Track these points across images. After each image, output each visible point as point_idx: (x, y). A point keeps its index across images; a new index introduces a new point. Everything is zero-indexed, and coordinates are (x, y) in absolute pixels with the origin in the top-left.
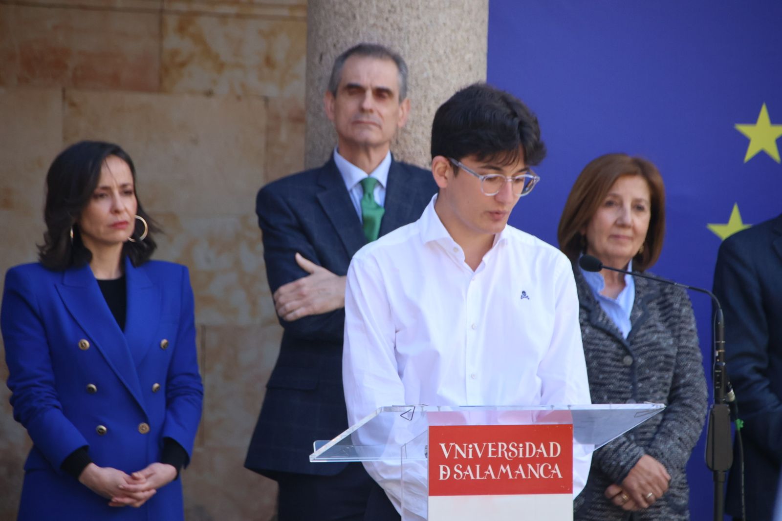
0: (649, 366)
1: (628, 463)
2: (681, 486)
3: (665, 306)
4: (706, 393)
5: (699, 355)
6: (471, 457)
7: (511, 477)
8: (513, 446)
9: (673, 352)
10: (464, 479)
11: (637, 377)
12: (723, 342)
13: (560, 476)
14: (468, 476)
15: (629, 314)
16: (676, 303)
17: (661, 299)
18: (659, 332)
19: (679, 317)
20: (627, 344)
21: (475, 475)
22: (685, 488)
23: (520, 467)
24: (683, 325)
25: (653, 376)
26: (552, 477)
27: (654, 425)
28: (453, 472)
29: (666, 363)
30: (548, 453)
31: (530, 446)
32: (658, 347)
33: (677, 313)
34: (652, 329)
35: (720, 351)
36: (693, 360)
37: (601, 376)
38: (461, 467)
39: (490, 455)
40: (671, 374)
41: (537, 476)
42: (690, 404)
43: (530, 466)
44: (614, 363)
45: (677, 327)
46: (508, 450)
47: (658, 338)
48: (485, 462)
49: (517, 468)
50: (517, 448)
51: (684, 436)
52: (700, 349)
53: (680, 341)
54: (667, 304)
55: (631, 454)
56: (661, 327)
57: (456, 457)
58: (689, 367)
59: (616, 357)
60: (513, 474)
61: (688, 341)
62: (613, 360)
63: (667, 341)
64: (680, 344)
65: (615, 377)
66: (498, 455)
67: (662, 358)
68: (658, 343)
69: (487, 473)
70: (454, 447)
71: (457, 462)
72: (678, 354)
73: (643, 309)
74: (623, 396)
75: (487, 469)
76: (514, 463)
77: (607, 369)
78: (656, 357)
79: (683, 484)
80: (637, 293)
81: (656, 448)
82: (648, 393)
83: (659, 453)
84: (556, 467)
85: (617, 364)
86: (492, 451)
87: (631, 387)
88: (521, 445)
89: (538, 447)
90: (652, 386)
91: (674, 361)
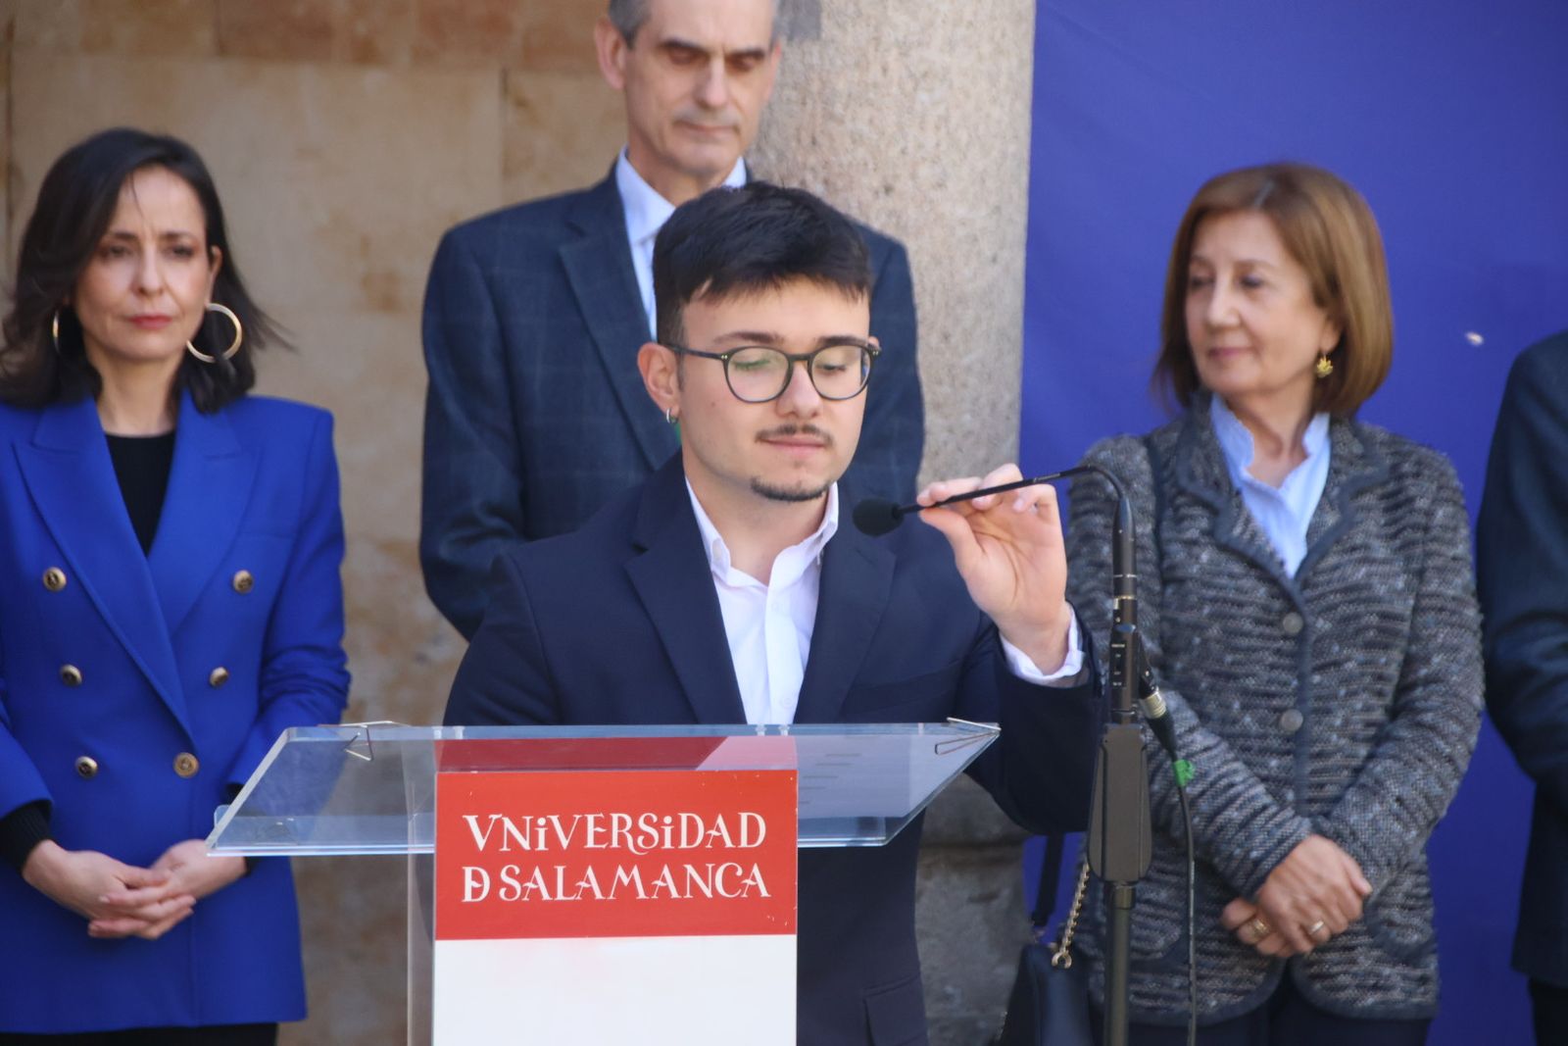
0: (1342, 639)
1: (1268, 853)
2: (1411, 902)
3: (1396, 503)
5: (1471, 613)
6: (542, 846)
7: (642, 895)
8: (648, 821)
9: (1404, 606)
10: (526, 899)
11: (1310, 663)
13: (764, 893)
14: (536, 892)
15: (1305, 521)
16: (1423, 497)
17: (1391, 487)
18: (1372, 561)
19: (1427, 529)
20: (1294, 589)
21: (552, 891)
22: (1421, 907)
23: (666, 871)
24: (1434, 546)
25: (1348, 659)
26: (745, 895)
27: (1347, 768)
28: (496, 883)
29: (1383, 630)
30: (735, 837)
31: (692, 823)
32: (1364, 594)
33: (1422, 519)
34: (1357, 555)
35: (1124, 598)
36: (1452, 625)
37: (1229, 658)
38: (517, 870)
39: (590, 844)
40: (1397, 656)
41: (708, 893)
43: (690, 869)
44: (1260, 629)
45: (1418, 550)
46: (636, 831)
47: (1369, 575)
48: (576, 859)
49: (658, 875)
50: (659, 827)
51: (1411, 794)
53: (1422, 581)
54: (1401, 497)
55: (1279, 834)
56: (1381, 550)
57: (505, 849)
58: (1440, 640)
59: (1266, 616)
60: (649, 889)
61: (1444, 582)
62: (1258, 621)
63: (1390, 581)
64: (1424, 589)
65: (1259, 662)
66: (611, 843)
67: (1374, 620)
68: (1368, 587)
69: (583, 884)
70: (499, 823)
71: (506, 859)
72: (1416, 610)
73: (1342, 508)
74: (1275, 702)
75: (582, 876)
76: (651, 862)
77: (1244, 642)
78: (1357, 617)
79: (1417, 897)
80: (1333, 472)
82: (1335, 697)
84: (756, 870)
85: (1268, 631)
86: (596, 833)
87: (1295, 683)
88: (668, 820)
89: (710, 824)
90: (1346, 681)
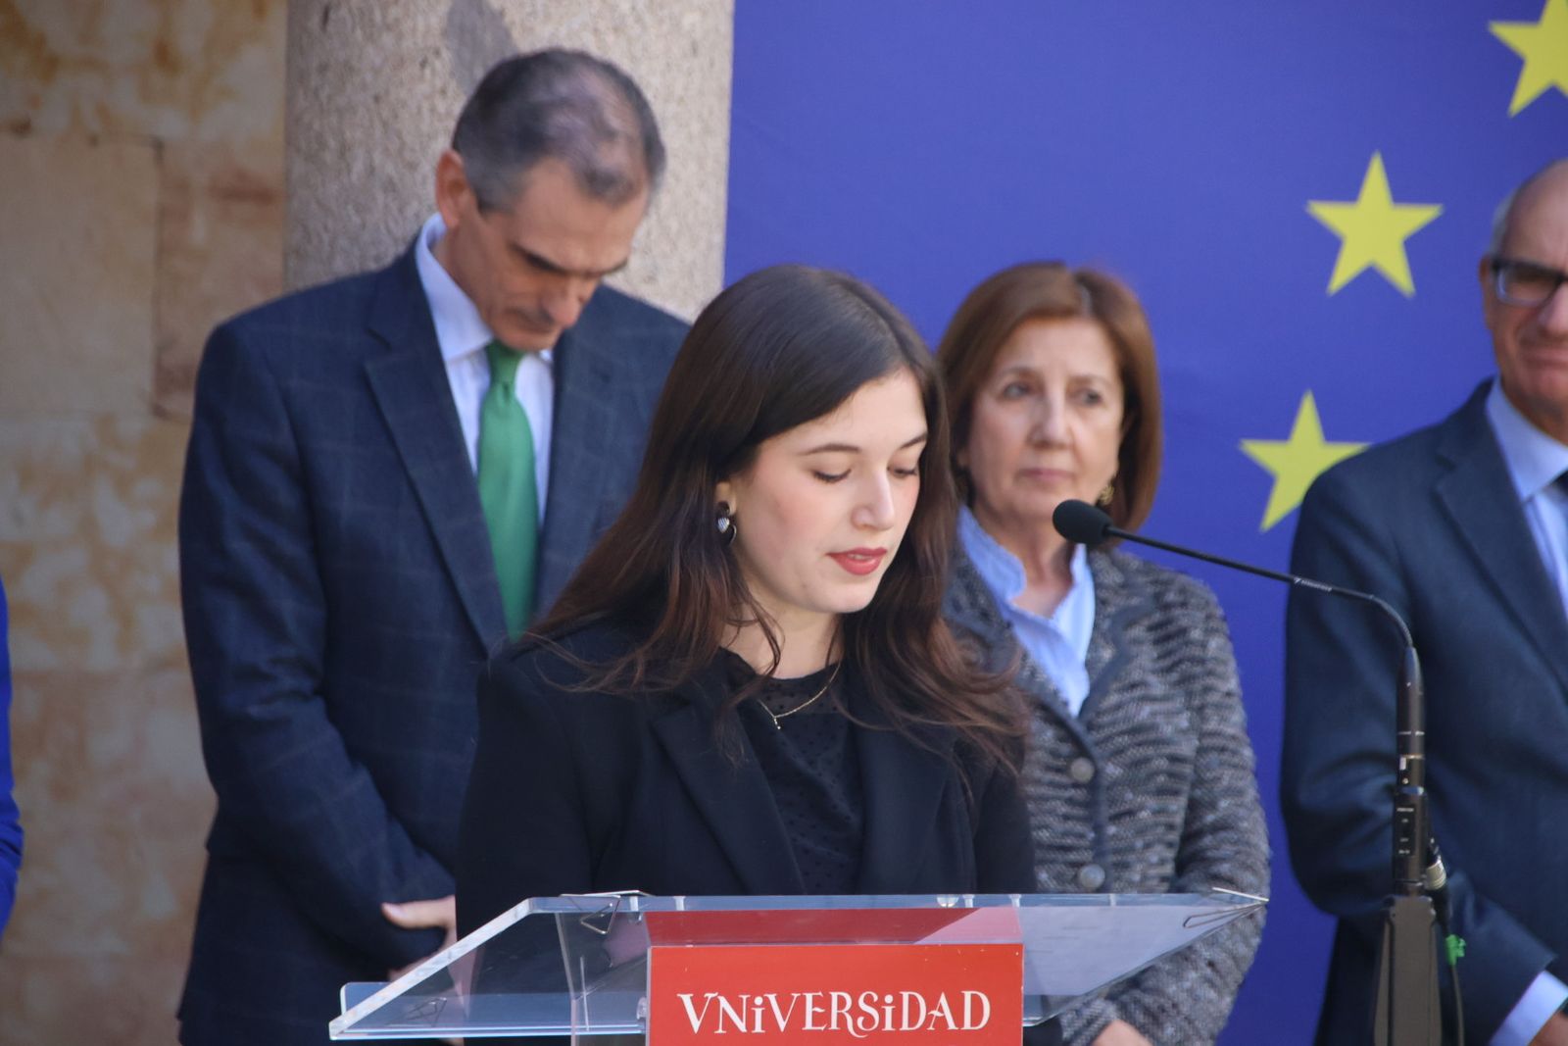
0: (1133, 784)
3: (1167, 635)
4: (1264, 847)
5: (1248, 753)
6: (758, 1029)
8: (869, 1001)
9: (1187, 748)
11: (1106, 811)
12: (1418, 733)
15: (1082, 654)
16: (1196, 628)
17: (1157, 617)
18: (1153, 699)
19: (1202, 661)
20: (1079, 728)
24: (1210, 681)
25: (1142, 808)
29: (1171, 775)
30: (959, 1020)
31: (913, 1001)
32: (1152, 736)
33: (1197, 652)
34: (1138, 693)
35: (1412, 757)
36: (1235, 766)
39: (809, 1026)
40: (1183, 801)
42: (1229, 874)
44: (1050, 776)
45: (1197, 686)
46: (856, 1011)
47: (1154, 714)
50: (879, 1006)
51: (1219, 956)
52: (1248, 740)
53: (1204, 719)
56: (1158, 686)
57: (721, 1031)
58: (1224, 783)
59: (1055, 762)
61: (1222, 719)
62: (1049, 768)
63: (1175, 721)
64: (1204, 727)
65: (1052, 812)
66: (829, 1025)
67: (1163, 763)
68: (1154, 727)
70: (715, 1002)
72: (1201, 751)
73: (1116, 642)
74: (1072, 857)
77: (1035, 791)
78: (1147, 760)
80: (1100, 603)
81: (1157, 991)
82: (1131, 849)
83: (1168, 1005)
85: (1058, 778)
86: (814, 1013)
87: (1092, 835)
89: (932, 1004)
90: (1141, 832)
91: (1188, 769)
